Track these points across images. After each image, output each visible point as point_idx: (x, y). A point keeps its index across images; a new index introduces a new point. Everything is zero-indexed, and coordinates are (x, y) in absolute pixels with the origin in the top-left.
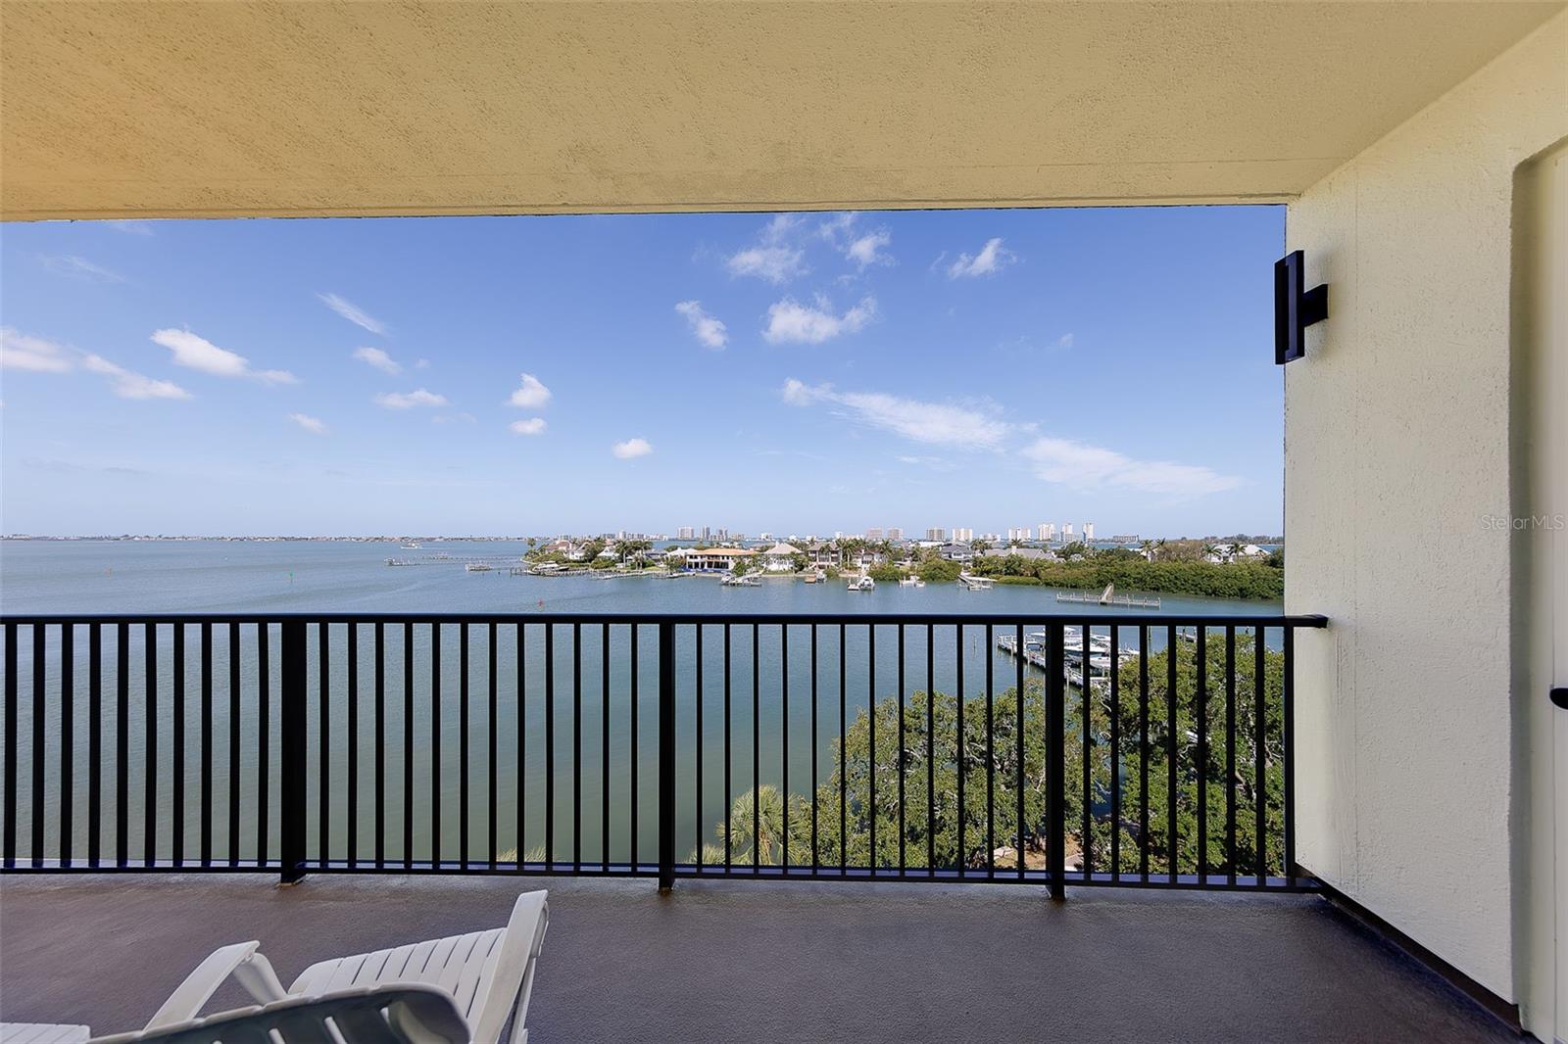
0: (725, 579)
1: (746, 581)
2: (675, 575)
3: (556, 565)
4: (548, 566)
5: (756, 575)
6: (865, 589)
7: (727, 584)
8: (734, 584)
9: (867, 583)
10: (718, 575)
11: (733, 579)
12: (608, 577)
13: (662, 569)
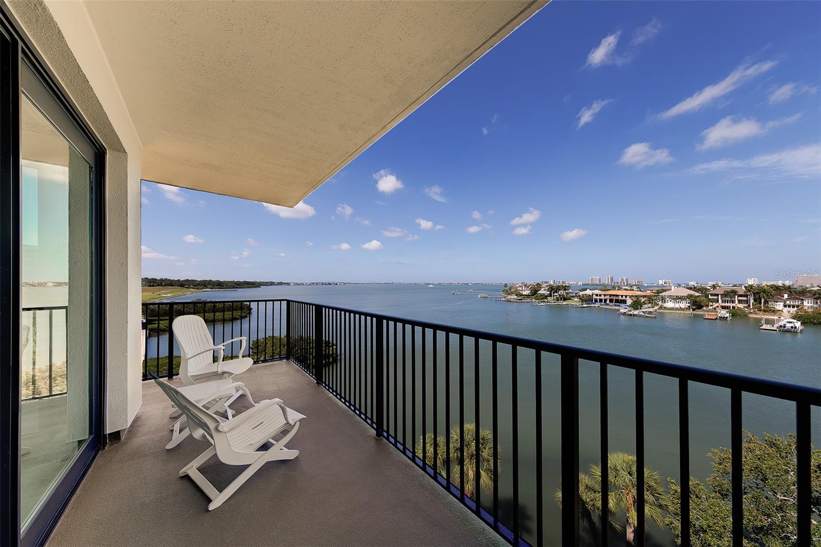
0: (622, 311)
1: (639, 313)
2: (584, 306)
3: (516, 297)
4: (512, 297)
5: (651, 310)
7: (624, 314)
8: (631, 315)
10: (617, 308)
11: (628, 311)
12: (542, 304)
13: (576, 302)
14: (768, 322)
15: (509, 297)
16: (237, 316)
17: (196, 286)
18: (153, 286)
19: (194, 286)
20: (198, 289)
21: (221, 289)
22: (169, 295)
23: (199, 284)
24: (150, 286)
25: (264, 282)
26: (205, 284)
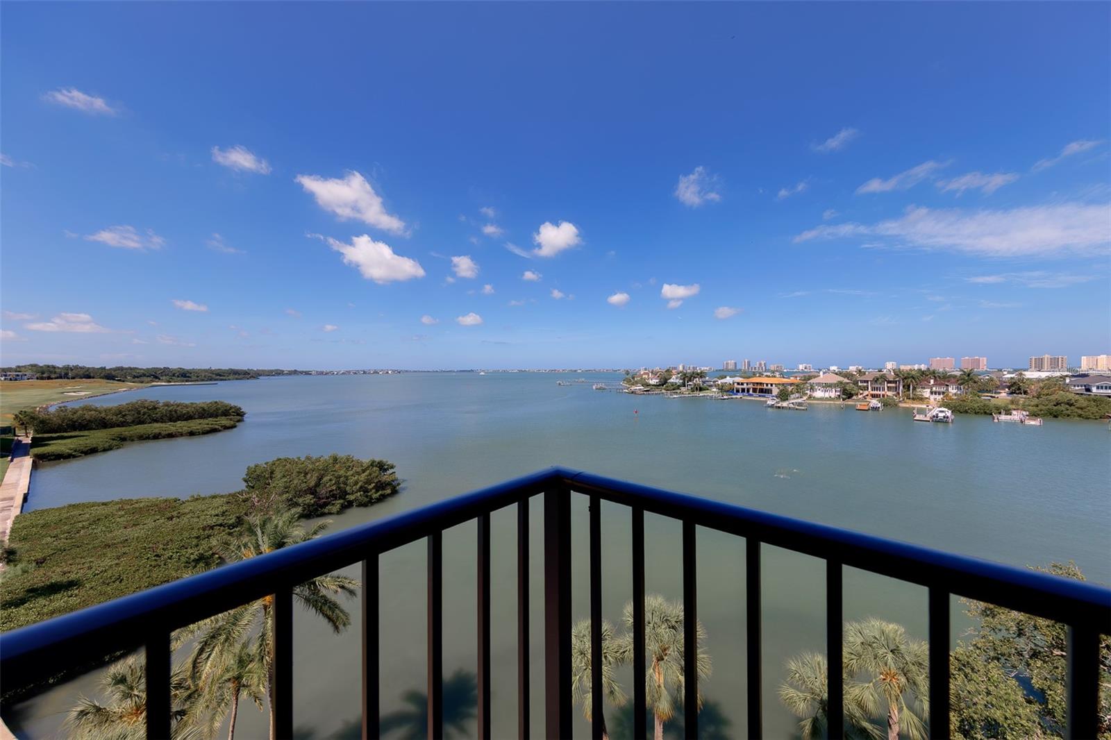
0: (770, 402)
1: (788, 405)
2: (725, 397)
3: (642, 387)
4: (638, 388)
5: (800, 400)
6: (935, 419)
7: (772, 406)
8: (779, 407)
9: (940, 414)
10: (762, 399)
11: (775, 403)
12: (675, 396)
13: (715, 392)
14: (921, 411)
15: (633, 388)
16: (217, 427)
17: (138, 377)
18: (49, 378)
19: (135, 377)
20: (142, 382)
21: (187, 381)
22: (83, 394)
23: (144, 375)
24: (42, 378)
25: (263, 371)
26: (155, 375)
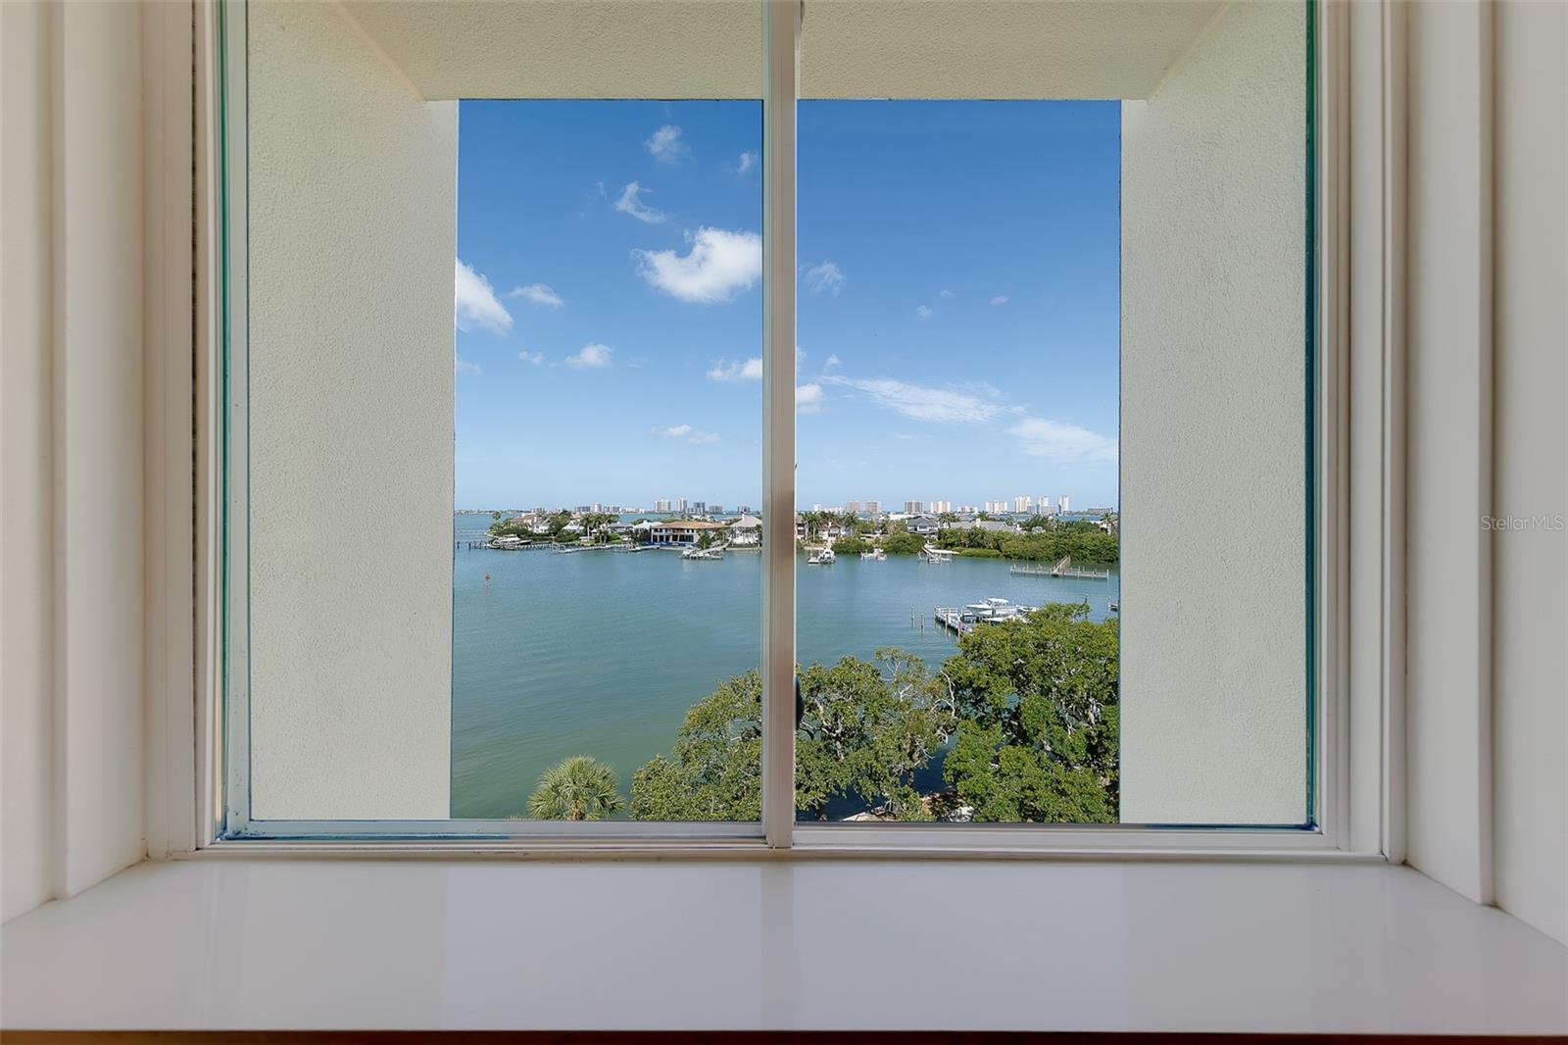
0: (686, 553)
1: (708, 555)
2: (637, 548)
3: (517, 539)
4: (509, 540)
5: (719, 549)
6: (825, 563)
7: (688, 557)
8: (695, 558)
9: (827, 555)
10: (680, 548)
11: (694, 552)
12: (569, 550)
13: (625, 542)
15: (501, 540)
